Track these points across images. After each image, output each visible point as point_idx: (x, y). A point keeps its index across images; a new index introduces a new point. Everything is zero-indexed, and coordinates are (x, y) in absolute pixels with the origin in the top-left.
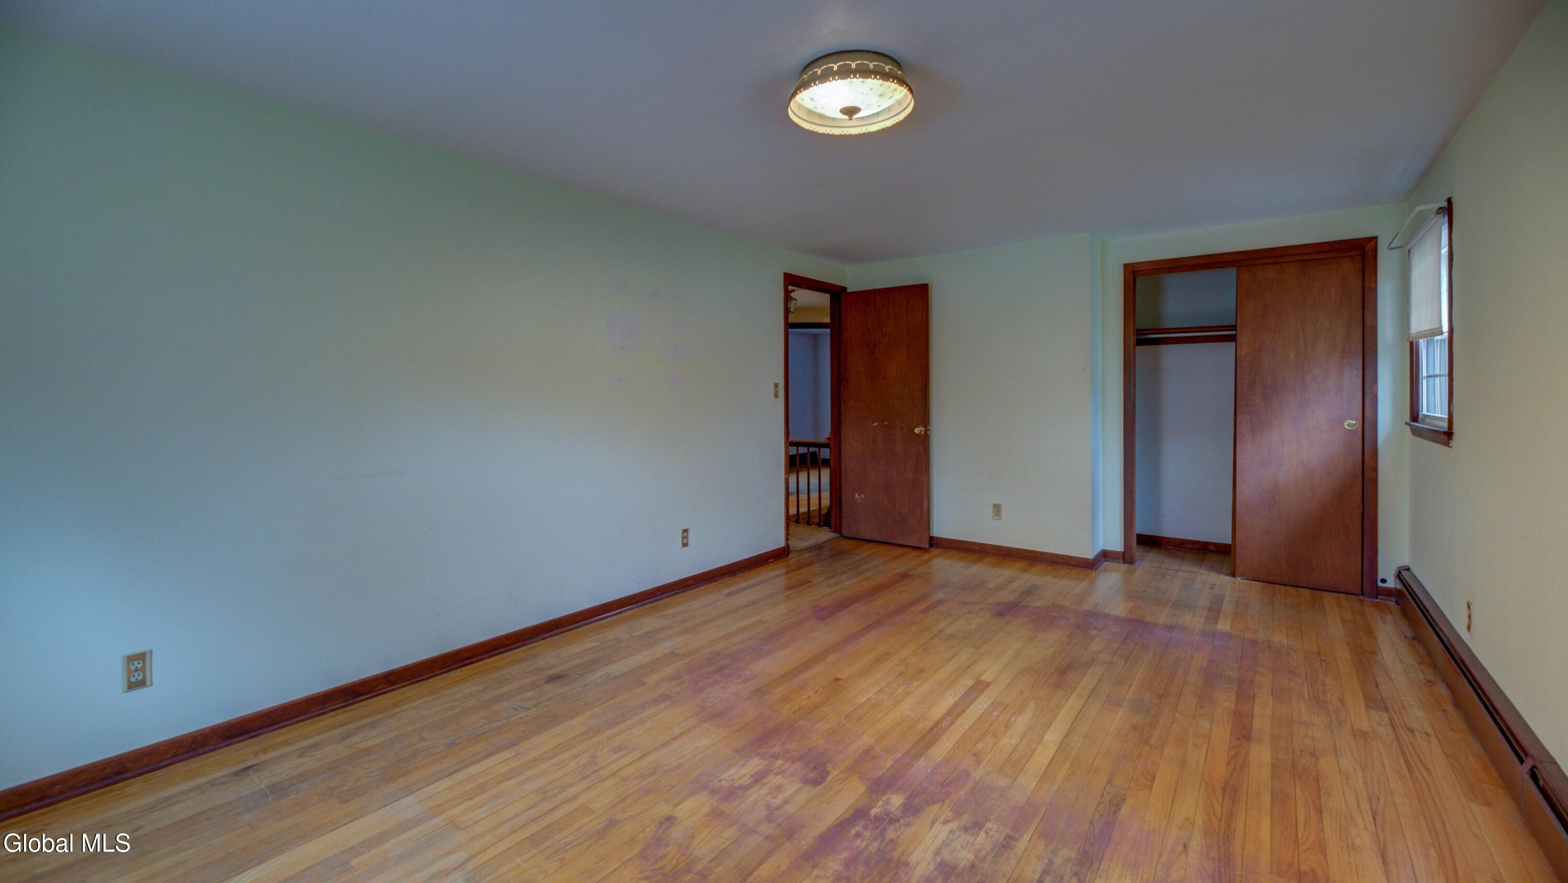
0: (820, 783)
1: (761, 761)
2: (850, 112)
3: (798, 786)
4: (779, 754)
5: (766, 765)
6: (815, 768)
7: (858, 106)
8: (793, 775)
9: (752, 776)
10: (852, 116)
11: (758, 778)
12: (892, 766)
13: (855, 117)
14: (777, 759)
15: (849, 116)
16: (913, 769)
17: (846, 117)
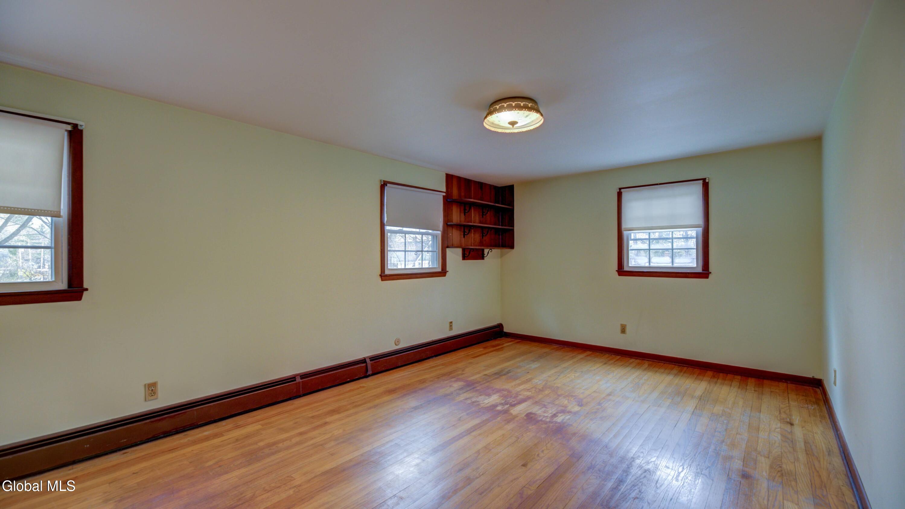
0: (529, 413)
1: (556, 421)
2: (513, 123)
3: (537, 413)
4: (549, 423)
5: (553, 419)
6: (531, 418)
7: (517, 121)
8: (540, 416)
9: (557, 416)
10: (514, 126)
11: (555, 415)
12: (498, 417)
13: (515, 126)
14: (549, 421)
15: (512, 126)
16: (489, 416)
17: (511, 126)
